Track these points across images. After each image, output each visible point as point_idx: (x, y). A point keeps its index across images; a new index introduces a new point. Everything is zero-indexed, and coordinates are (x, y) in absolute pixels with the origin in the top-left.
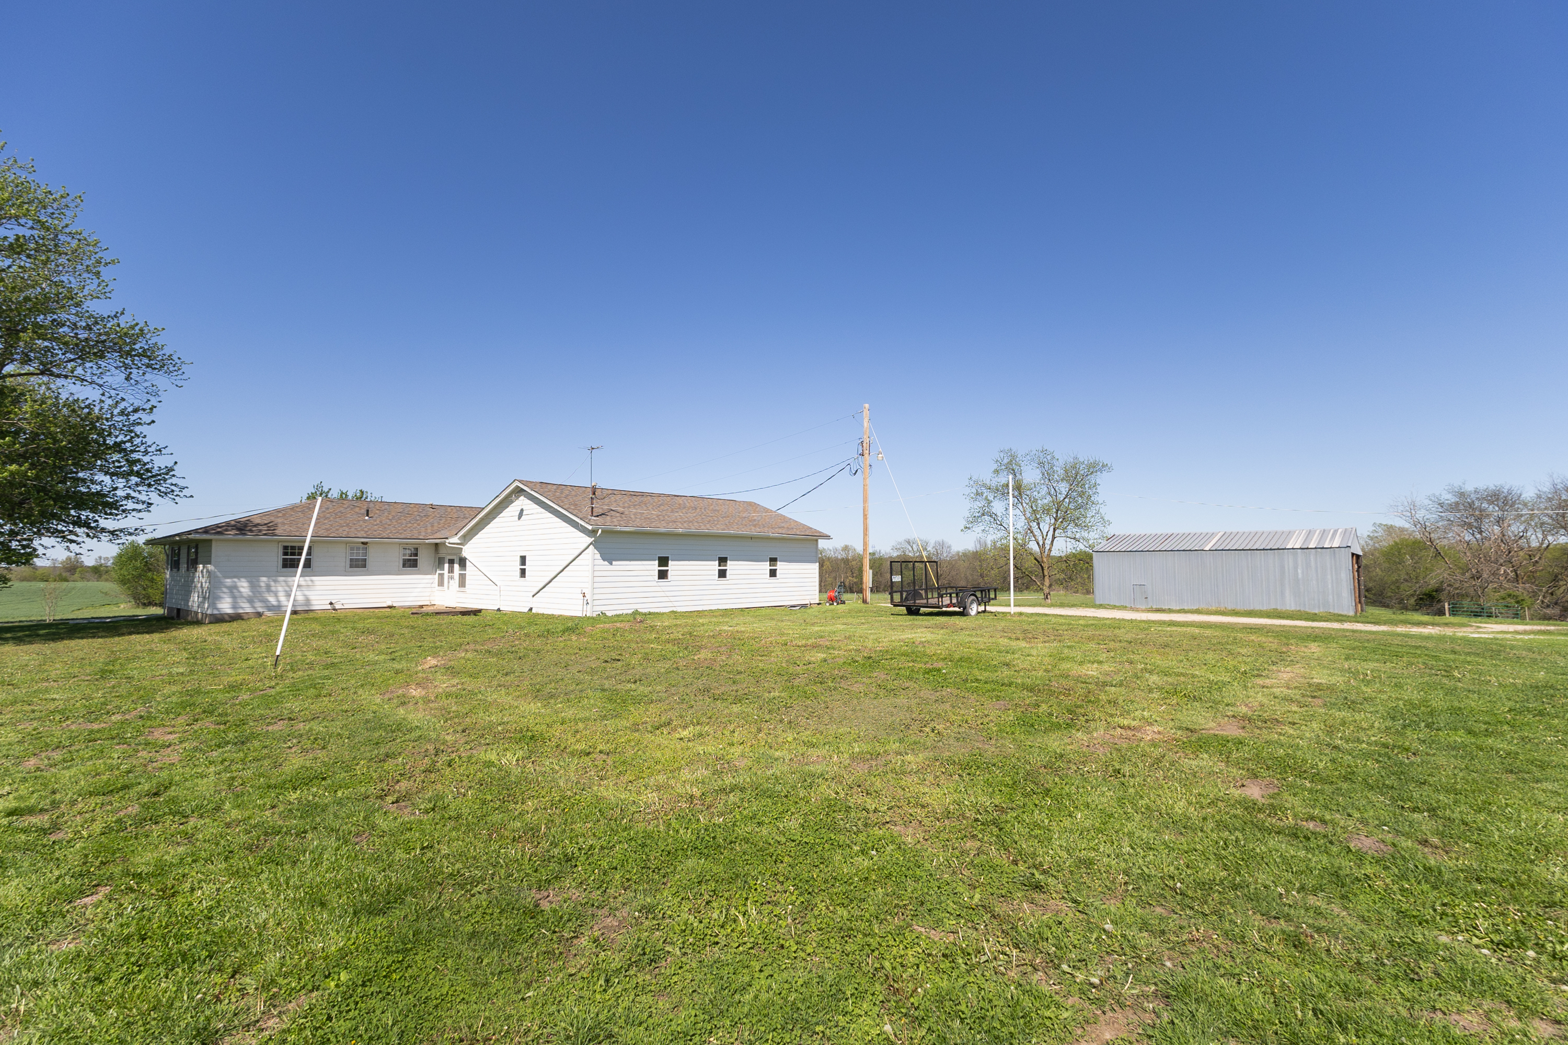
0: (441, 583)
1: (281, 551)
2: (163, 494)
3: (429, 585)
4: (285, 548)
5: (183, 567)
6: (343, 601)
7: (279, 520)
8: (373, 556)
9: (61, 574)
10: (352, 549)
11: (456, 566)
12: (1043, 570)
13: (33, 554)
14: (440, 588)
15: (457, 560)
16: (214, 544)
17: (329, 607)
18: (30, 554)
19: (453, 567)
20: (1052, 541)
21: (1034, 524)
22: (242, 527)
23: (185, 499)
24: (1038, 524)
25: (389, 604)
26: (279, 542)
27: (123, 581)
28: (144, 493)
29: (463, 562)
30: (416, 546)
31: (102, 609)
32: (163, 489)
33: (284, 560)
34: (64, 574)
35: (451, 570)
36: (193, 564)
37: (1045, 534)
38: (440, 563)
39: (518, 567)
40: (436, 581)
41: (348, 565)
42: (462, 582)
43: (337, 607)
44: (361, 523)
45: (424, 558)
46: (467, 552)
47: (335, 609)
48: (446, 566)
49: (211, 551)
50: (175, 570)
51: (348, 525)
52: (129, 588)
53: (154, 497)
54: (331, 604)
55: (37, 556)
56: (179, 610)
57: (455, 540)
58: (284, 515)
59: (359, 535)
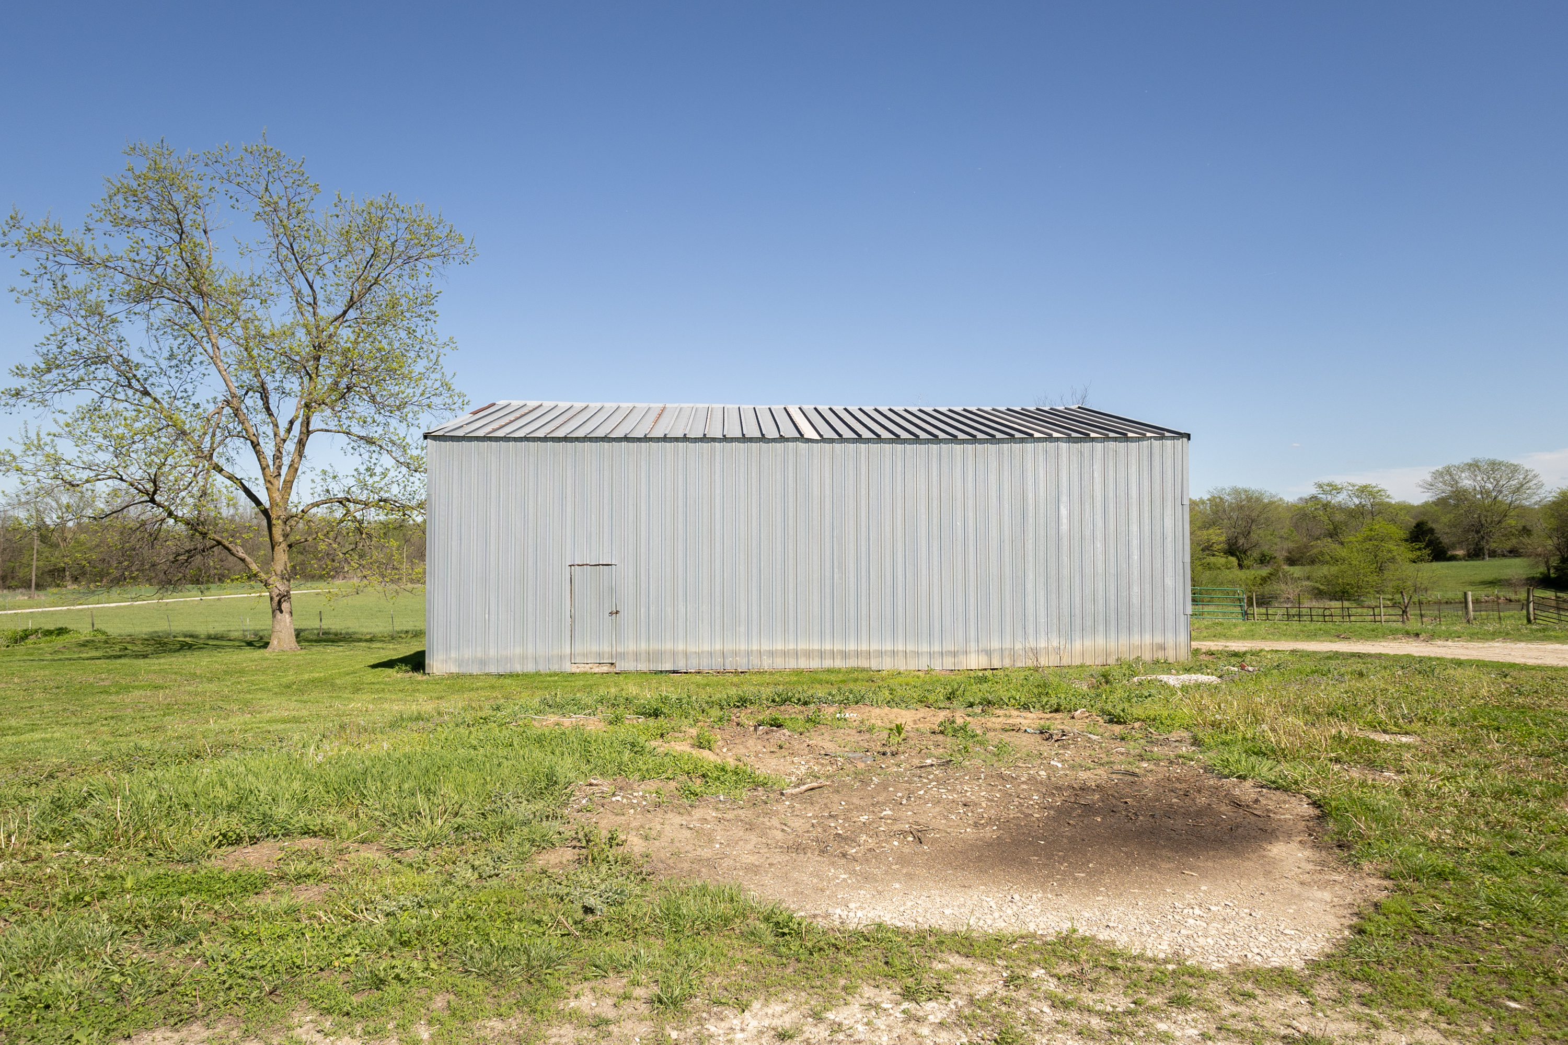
12: (270, 526)
20: (301, 444)
21: (253, 401)
24: (265, 397)
37: (283, 424)
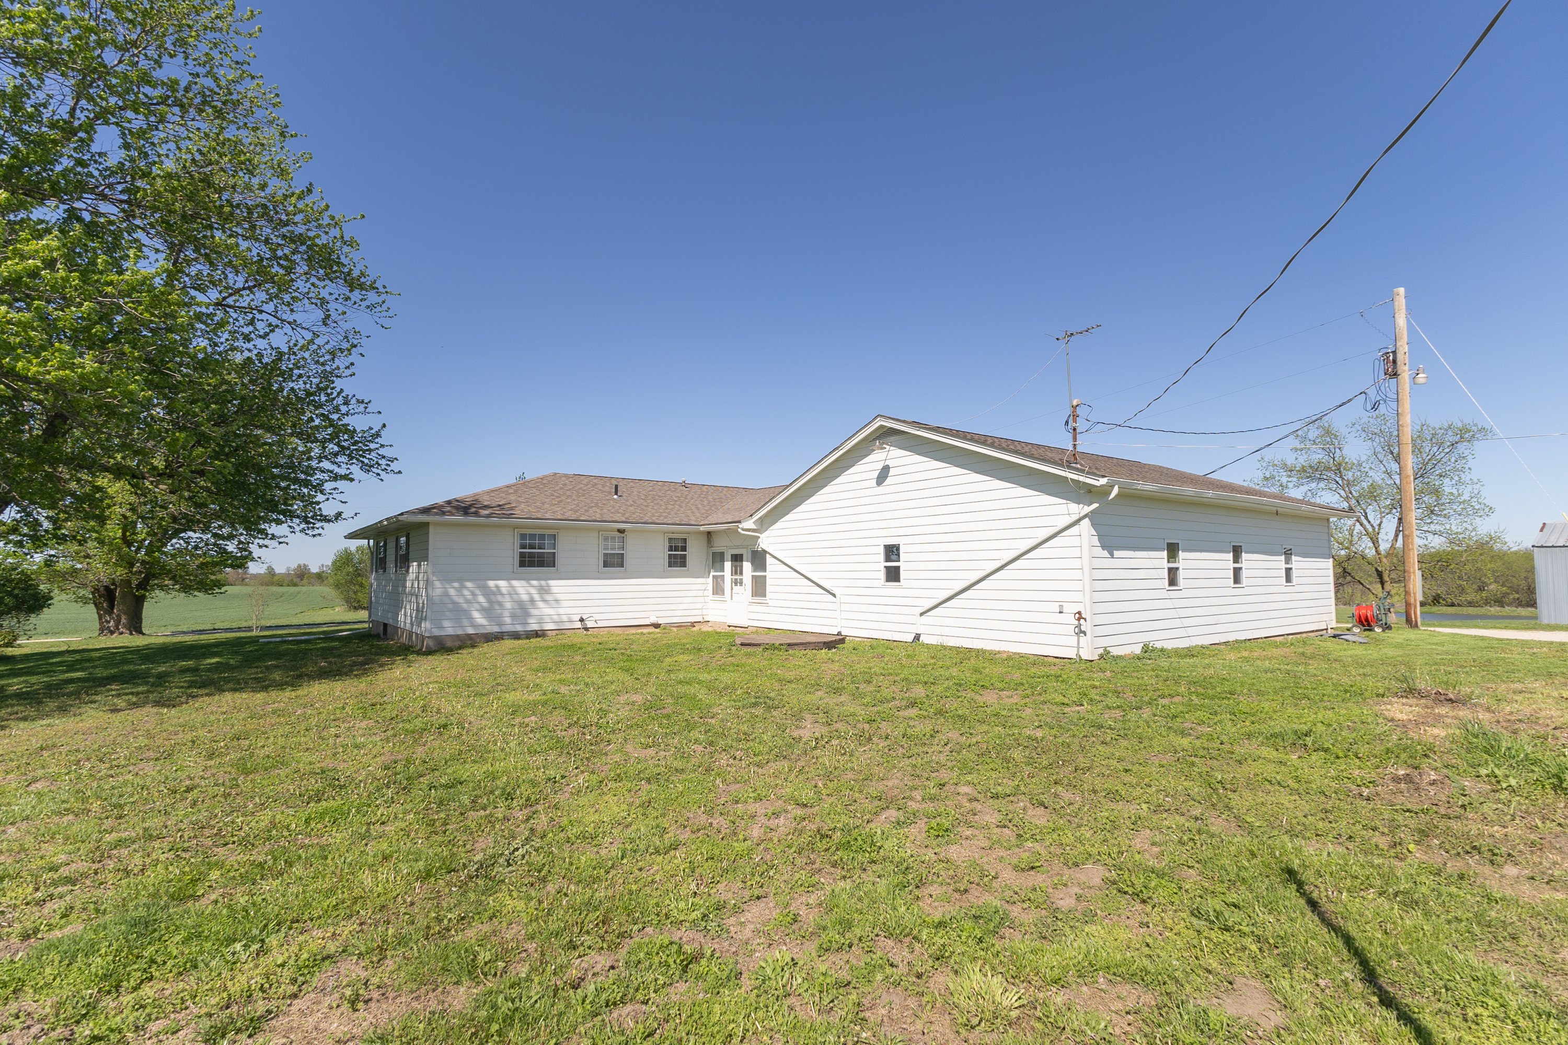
0: (718, 589)
1: (517, 542)
2: (367, 468)
3: (701, 593)
4: (523, 536)
5: (391, 566)
6: (596, 617)
7: (512, 497)
8: (633, 550)
9: (292, 580)
10: (606, 539)
11: (747, 566)
13: (249, 557)
14: (717, 597)
15: (746, 554)
16: (432, 530)
17: (579, 625)
18: (246, 557)
19: (741, 567)
22: (465, 508)
23: (392, 475)
25: (653, 620)
26: (515, 527)
27: (337, 586)
28: (344, 466)
29: (759, 559)
30: (683, 536)
31: (321, 612)
32: (366, 461)
33: (522, 555)
34: (295, 580)
35: (738, 570)
36: (404, 561)
38: (717, 559)
39: (881, 564)
40: (710, 587)
41: (601, 564)
42: (759, 588)
43: (590, 624)
44: (612, 503)
45: (695, 553)
46: (766, 541)
47: (586, 629)
48: (728, 565)
49: (428, 541)
50: (381, 571)
51: (597, 505)
52: (342, 593)
53: (355, 470)
54: (582, 620)
55: (253, 560)
56: (385, 625)
57: (749, 524)
58: (516, 491)
59: (616, 518)
